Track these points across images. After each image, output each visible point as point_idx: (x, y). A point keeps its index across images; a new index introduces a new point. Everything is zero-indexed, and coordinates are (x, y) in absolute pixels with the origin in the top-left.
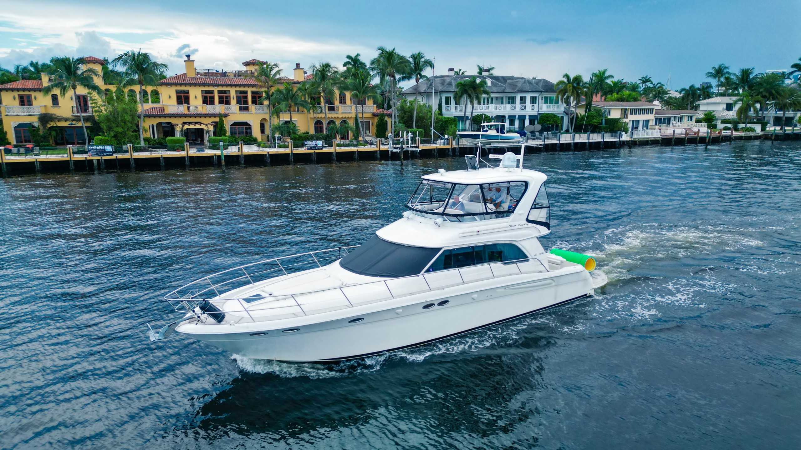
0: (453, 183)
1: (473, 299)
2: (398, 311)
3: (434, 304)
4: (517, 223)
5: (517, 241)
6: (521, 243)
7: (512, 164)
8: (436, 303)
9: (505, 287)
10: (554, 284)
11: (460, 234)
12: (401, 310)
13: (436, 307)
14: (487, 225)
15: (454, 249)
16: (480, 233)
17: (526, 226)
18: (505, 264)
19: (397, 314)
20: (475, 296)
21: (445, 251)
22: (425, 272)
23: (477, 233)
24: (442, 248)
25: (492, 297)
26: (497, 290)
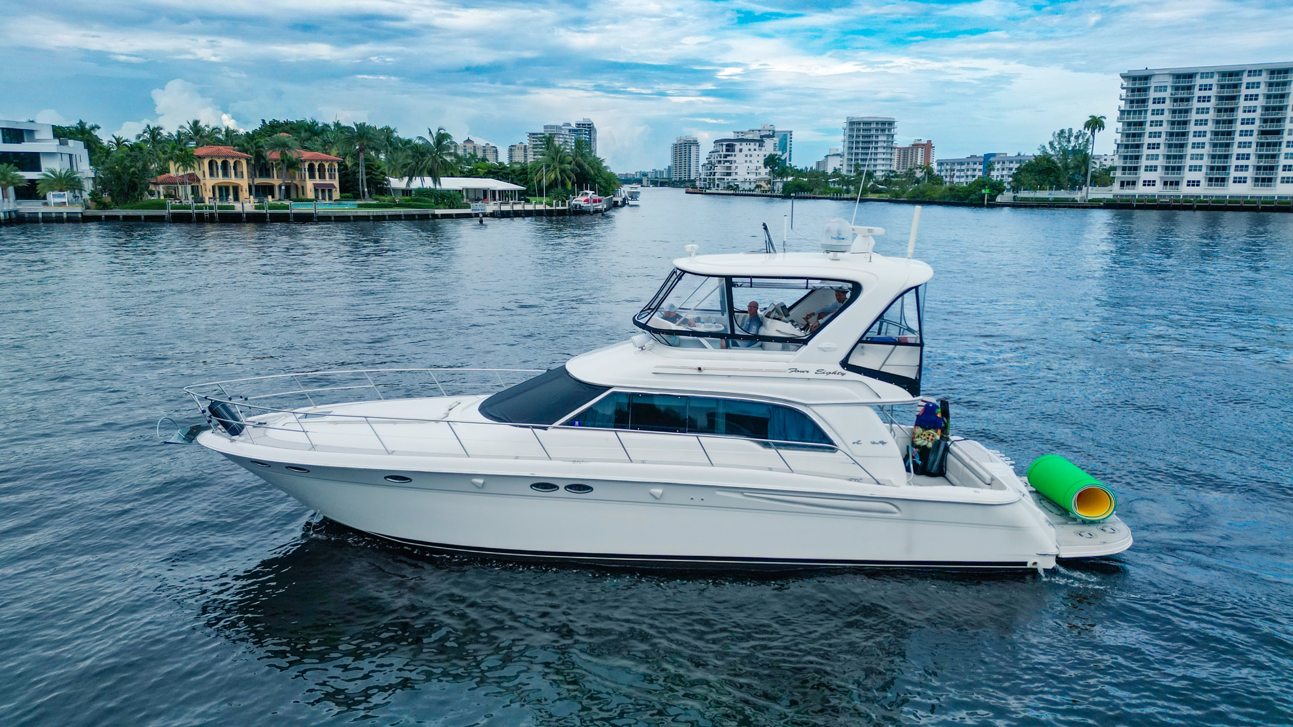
1: (652, 496)
2: (477, 481)
3: (558, 486)
4: (814, 367)
5: (805, 405)
6: (815, 408)
8: (563, 485)
9: (739, 490)
10: (899, 515)
11: (657, 367)
12: (484, 482)
13: (561, 492)
14: (730, 359)
15: (637, 395)
16: (703, 372)
17: (839, 377)
18: (766, 445)
19: (473, 485)
20: (658, 491)
21: (614, 393)
22: (563, 424)
23: (697, 372)
24: (610, 388)
25: (702, 503)
26: (718, 493)
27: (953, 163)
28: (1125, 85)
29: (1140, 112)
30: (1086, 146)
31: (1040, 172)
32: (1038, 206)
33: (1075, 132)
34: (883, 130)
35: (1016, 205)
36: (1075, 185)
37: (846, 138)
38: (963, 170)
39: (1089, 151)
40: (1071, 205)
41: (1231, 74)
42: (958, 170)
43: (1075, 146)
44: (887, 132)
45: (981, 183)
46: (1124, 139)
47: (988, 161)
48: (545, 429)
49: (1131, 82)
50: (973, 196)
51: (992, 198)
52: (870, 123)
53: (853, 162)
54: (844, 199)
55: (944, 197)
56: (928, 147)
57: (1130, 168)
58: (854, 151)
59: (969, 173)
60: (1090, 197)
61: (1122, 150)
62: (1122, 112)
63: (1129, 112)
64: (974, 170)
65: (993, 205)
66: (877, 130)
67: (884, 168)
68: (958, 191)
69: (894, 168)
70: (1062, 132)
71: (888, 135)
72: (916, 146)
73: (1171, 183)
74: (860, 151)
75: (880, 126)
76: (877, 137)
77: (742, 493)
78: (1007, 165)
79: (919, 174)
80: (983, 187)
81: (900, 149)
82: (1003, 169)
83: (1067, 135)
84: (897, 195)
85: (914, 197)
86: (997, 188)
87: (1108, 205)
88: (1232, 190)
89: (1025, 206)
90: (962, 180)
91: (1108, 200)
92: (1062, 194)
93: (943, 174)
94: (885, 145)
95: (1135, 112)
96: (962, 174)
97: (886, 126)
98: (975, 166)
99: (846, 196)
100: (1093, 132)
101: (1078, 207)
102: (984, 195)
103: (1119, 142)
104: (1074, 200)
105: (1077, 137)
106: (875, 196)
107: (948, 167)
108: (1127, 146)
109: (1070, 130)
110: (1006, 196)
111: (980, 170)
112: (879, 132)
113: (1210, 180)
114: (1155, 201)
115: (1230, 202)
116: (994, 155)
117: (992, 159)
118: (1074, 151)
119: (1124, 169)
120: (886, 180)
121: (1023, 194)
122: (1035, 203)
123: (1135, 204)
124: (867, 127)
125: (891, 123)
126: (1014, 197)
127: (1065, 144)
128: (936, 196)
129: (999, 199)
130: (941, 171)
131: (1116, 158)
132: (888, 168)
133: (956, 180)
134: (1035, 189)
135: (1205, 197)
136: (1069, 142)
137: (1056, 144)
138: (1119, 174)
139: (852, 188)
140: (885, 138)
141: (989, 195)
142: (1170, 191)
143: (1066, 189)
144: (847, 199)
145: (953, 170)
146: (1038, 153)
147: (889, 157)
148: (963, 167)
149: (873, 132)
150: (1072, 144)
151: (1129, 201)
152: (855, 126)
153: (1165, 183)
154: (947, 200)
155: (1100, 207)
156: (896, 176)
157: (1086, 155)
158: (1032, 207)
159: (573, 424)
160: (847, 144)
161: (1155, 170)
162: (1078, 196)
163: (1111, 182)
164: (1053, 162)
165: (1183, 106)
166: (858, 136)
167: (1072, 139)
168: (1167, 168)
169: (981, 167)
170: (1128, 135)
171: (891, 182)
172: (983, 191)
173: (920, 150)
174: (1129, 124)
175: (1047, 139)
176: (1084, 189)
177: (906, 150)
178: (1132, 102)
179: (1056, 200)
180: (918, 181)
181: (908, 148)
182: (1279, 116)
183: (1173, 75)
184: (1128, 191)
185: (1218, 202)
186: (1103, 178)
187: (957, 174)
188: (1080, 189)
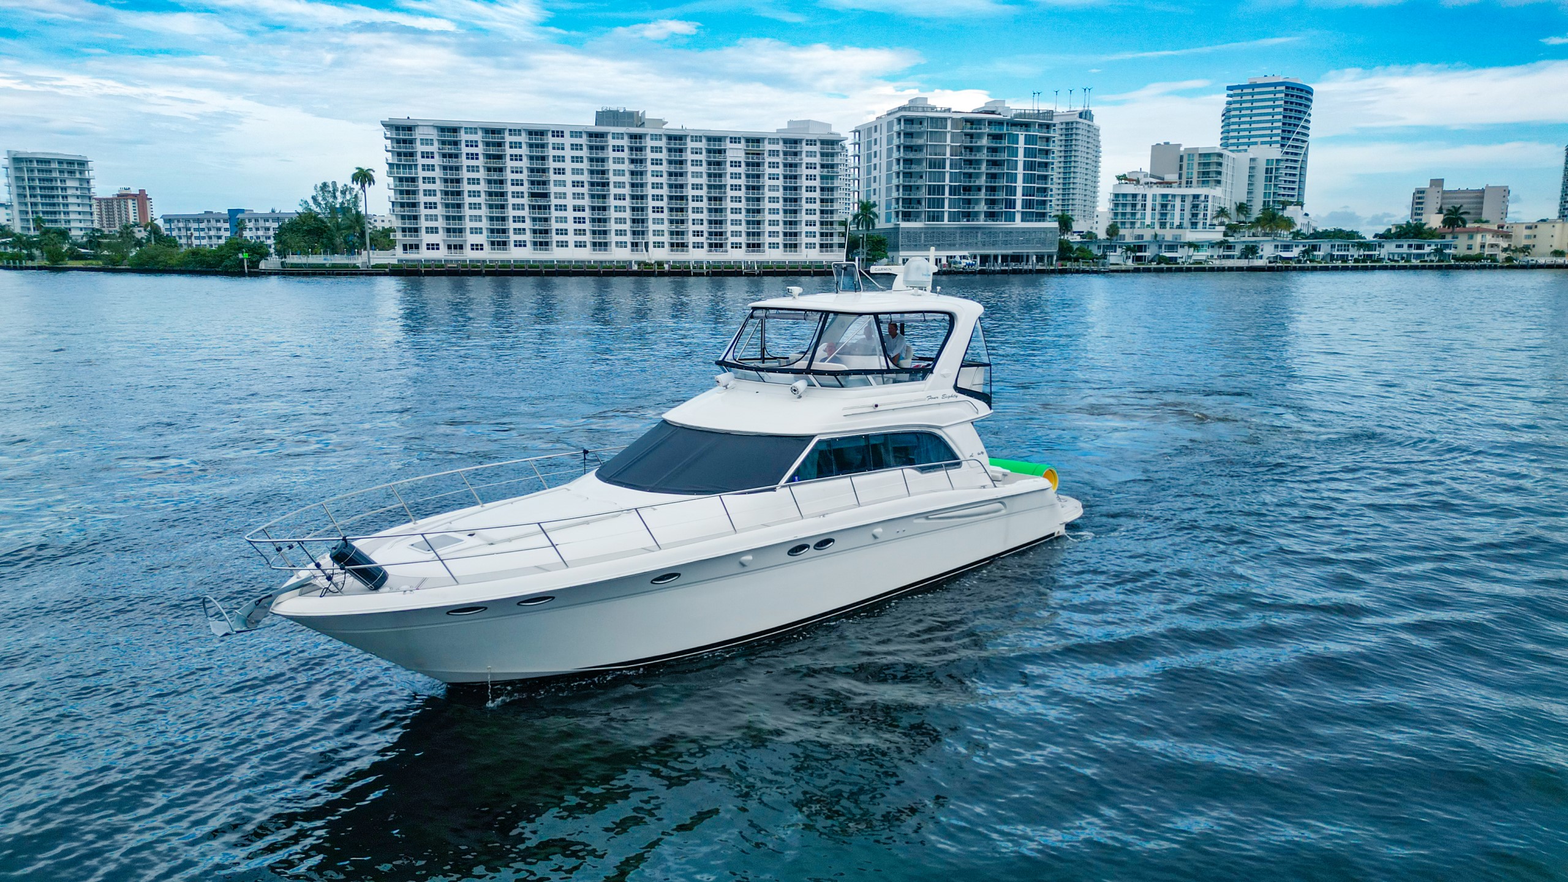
0: (822, 312)
1: (875, 537)
2: (745, 558)
3: (807, 546)
4: (938, 393)
5: (940, 427)
6: (946, 430)
7: (925, 279)
8: (812, 544)
9: (926, 515)
10: (1003, 512)
11: (845, 409)
12: (749, 557)
13: (811, 552)
14: (889, 394)
15: (834, 440)
16: (878, 409)
17: (953, 399)
18: (923, 470)
19: (743, 565)
20: (878, 530)
21: (819, 442)
22: (792, 479)
23: (872, 409)
24: (813, 436)
25: (905, 534)
26: (916, 521)
27: (187, 219)
28: (389, 134)
29: (410, 166)
30: (355, 204)
31: (309, 232)
32: (314, 274)
33: (340, 186)
34: (71, 172)
35: (287, 272)
36: (352, 250)
37: (12, 181)
38: (203, 230)
39: (362, 209)
40: (353, 272)
41: (493, 131)
42: (195, 230)
43: (343, 203)
44: (78, 175)
45: (236, 245)
46: (398, 196)
47: (236, 219)
48: (774, 490)
49: (394, 132)
50: (227, 262)
51: (254, 264)
52: (48, 161)
53: (30, 216)
54: (27, 268)
55: (186, 264)
56: (142, 199)
57: (410, 230)
58: (28, 200)
59: (212, 233)
60: (373, 262)
61: (398, 209)
62: (391, 165)
63: (398, 166)
64: (219, 229)
65: (255, 273)
66: (61, 172)
67: (82, 225)
68: (204, 255)
69: (96, 225)
70: (325, 185)
71: (80, 180)
72: (123, 197)
73: (455, 247)
74: (39, 200)
75: (65, 166)
76: (63, 181)
77: (927, 518)
78: (261, 223)
79: (140, 234)
80: (240, 250)
81: (100, 200)
82: (257, 229)
83: (331, 189)
84: (114, 262)
85: (140, 264)
86: (258, 251)
87: (395, 271)
88: (515, 254)
89: (299, 274)
90: (204, 242)
91: (394, 265)
92: (339, 259)
93: (174, 234)
94: (78, 193)
95: (404, 166)
96: (202, 234)
97: (76, 166)
98: (219, 225)
99: (30, 263)
100: (363, 186)
101: (362, 274)
102: (242, 260)
103: (393, 199)
104: (355, 266)
105: (343, 193)
106: (80, 264)
107: (181, 225)
108: (402, 205)
109: (334, 183)
110: (272, 262)
111: (226, 230)
112: (66, 175)
113: (493, 243)
114: (442, 266)
115: (515, 267)
116: (242, 211)
117: (240, 216)
118: (344, 210)
119: (404, 230)
120: (90, 242)
121: (293, 259)
122: (310, 270)
123: (423, 269)
124: (44, 166)
125: (82, 163)
126: (282, 263)
127: (331, 200)
128: (173, 262)
129: (263, 265)
130: (171, 230)
131: (393, 218)
132: (89, 225)
133: (196, 242)
134: (306, 254)
135: (491, 261)
136: (335, 197)
137: (320, 199)
138: (399, 235)
139: (37, 252)
140: (76, 184)
141: (250, 261)
142: (455, 256)
143: (342, 254)
144: (33, 268)
145: (188, 229)
146: (300, 210)
147: (87, 209)
148: (202, 226)
149: (56, 174)
150: (340, 200)
151: (415, 266)
152: (24, 165)
153: (449, 247)
154: (190, 268)
155: (386, 274)
156: (106, 237)
157: (358, 213)
158: (306, 274)
159: (794, 480)
160: (14, 190)
161: (437, 232)
162: (360, 260)
163: (391, 245)
164: (322, 221)
165: (453, 162)
166: (31, 179)
167: (338, 194)
168: (448, 230)
169: (227, 225)
170: (401, 192)
171: (99, 245)
172: (240, 256)
173: (130, 202)
174: (401, 179)
175: (308, 193)
176: (364, 253)
177: (108, 202)
178: (399, 154)
179: (334, 266)
180: (139, 243)
181: (112, 199)
182: (544, 179)
183: (437, 127)
184: (412, 256)
185: (504, 267)
186: (383, 240)
187: (196, 234)
188: (359, 254)
